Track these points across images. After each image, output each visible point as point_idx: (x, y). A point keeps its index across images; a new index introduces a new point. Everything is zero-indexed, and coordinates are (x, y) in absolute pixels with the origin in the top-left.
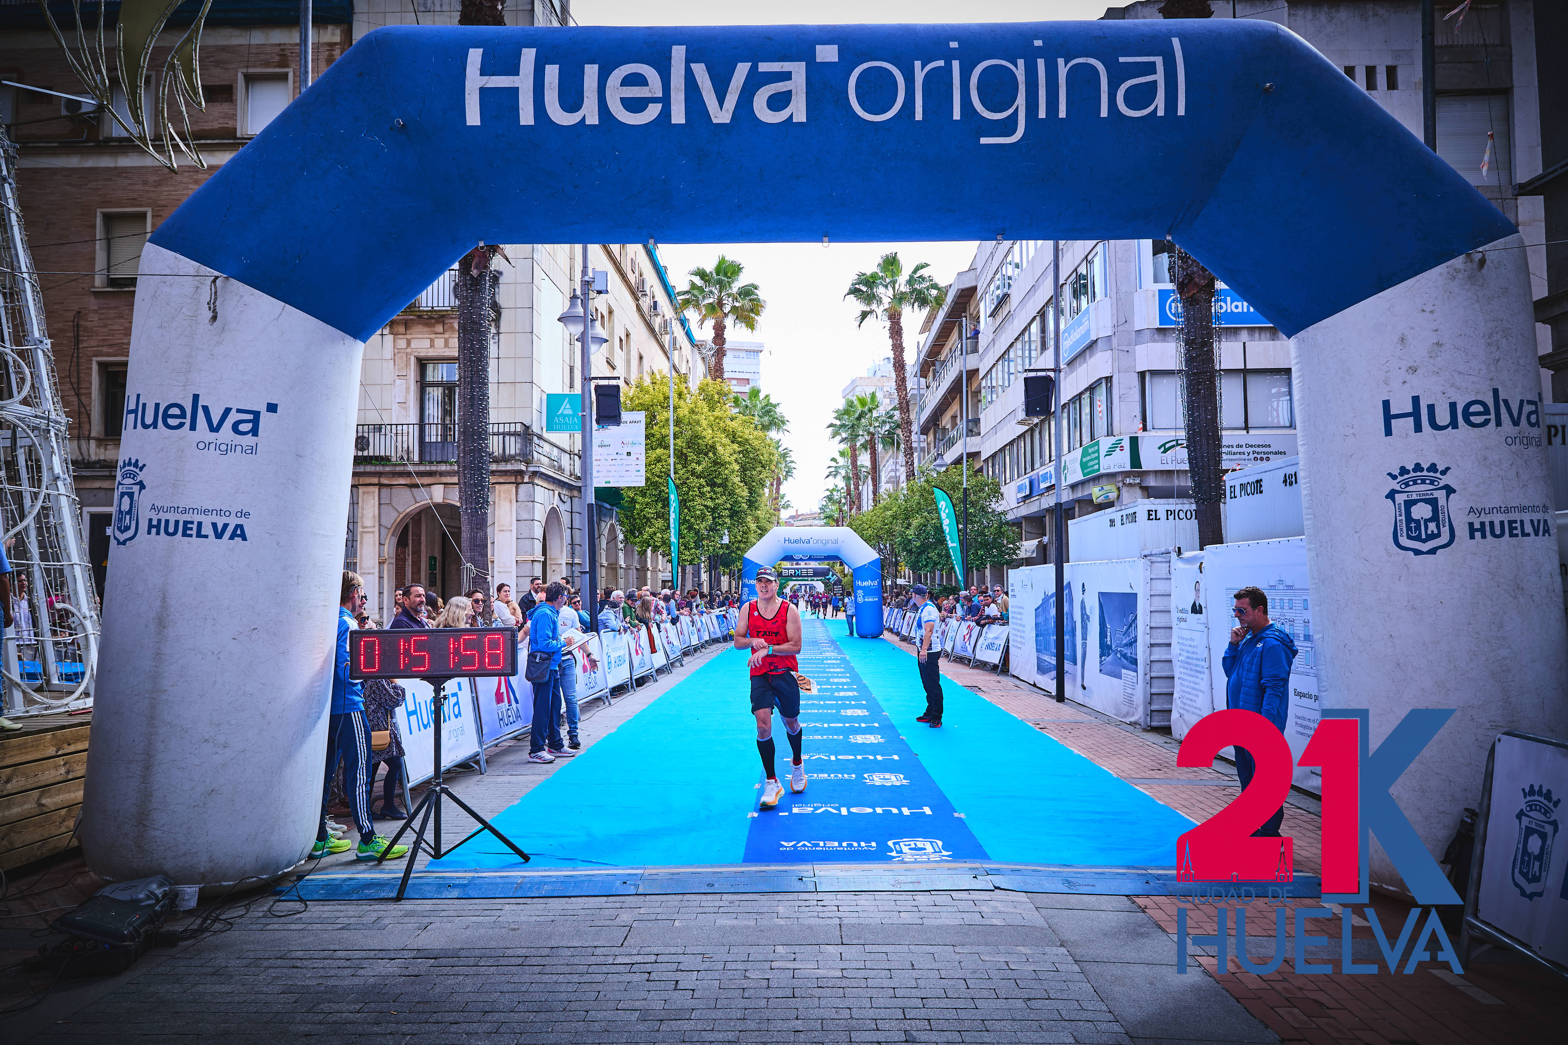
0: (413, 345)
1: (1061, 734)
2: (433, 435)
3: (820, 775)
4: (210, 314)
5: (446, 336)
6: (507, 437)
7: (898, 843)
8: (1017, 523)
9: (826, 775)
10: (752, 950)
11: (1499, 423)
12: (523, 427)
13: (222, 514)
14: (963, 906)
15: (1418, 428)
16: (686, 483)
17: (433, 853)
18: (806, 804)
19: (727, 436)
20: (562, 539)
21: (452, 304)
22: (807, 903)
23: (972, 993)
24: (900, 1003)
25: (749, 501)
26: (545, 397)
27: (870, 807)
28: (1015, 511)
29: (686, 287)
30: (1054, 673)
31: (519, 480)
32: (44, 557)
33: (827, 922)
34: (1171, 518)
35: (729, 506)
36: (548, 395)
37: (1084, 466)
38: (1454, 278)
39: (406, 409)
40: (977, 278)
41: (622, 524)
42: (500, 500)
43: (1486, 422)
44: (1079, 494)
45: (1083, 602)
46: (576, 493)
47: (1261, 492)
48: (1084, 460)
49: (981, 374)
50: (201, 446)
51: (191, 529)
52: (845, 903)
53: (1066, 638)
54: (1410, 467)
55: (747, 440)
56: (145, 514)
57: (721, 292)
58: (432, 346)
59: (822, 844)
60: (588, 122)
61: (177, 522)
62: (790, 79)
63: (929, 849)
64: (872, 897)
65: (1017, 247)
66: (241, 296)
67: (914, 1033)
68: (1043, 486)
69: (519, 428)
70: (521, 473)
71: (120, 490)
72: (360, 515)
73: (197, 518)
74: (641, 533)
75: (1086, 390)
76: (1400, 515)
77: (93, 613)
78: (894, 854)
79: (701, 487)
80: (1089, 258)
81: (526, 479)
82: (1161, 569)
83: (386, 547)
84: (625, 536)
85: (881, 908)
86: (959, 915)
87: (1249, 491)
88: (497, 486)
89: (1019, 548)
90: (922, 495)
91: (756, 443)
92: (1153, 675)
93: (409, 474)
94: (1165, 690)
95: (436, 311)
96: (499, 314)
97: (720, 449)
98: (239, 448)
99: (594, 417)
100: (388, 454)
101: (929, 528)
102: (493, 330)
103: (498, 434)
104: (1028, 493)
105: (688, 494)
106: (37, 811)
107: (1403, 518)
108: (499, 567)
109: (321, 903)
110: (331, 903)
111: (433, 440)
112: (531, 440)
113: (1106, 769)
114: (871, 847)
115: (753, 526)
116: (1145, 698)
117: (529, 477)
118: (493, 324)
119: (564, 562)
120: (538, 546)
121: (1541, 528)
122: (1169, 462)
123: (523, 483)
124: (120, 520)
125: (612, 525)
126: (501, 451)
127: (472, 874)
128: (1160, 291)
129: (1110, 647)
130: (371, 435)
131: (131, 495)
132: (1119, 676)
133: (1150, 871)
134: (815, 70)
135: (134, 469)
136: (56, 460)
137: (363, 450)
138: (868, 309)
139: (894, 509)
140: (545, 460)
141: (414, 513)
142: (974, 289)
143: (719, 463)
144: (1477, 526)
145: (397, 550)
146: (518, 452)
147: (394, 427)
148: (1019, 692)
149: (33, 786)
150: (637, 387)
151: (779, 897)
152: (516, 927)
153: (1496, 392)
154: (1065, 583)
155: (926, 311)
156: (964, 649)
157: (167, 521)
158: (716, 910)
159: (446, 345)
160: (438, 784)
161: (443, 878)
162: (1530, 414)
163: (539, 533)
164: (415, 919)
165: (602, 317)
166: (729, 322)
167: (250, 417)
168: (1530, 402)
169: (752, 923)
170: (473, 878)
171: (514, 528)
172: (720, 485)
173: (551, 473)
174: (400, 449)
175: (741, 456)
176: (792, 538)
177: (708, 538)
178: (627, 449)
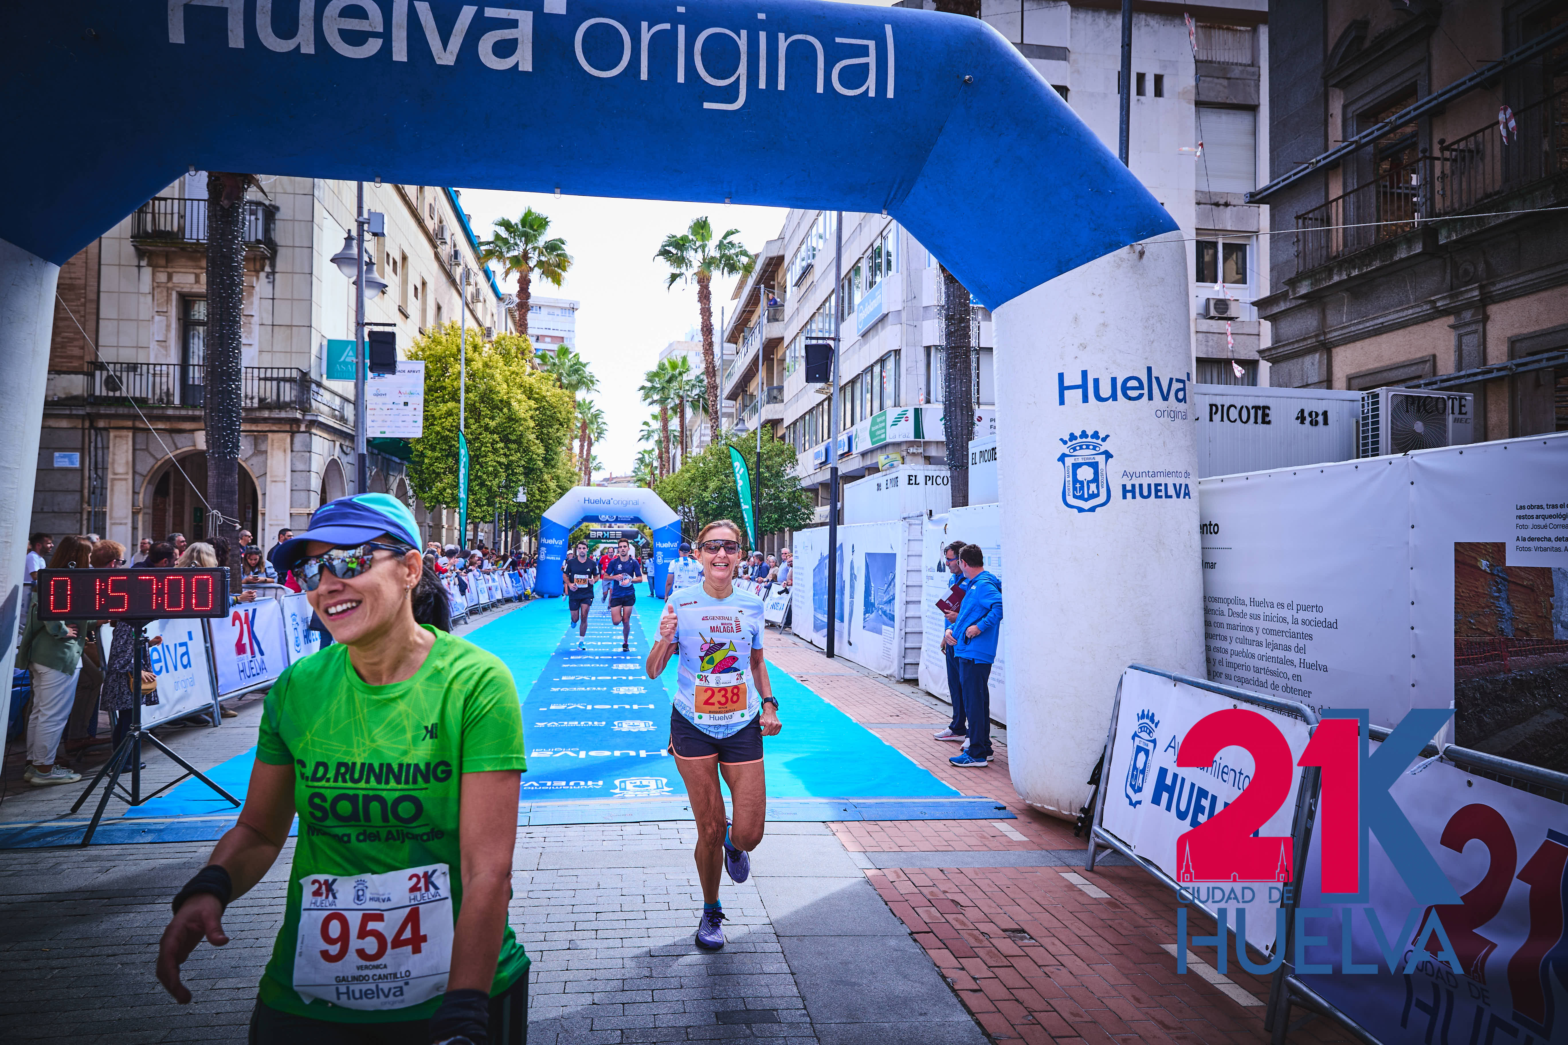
0: (175, 279)
1: (819, 685)
2: (197, 377)
3: (571, 723)
6: (282, 384)
7: (624, 782)
8: (813, 489)
9: (576, 723)
11: (1150, 398)
12: (299, 373)
14: (664, 834)
15: (1085, 399)
16: (478, 438)
17: (130, 799)
18: (547, 749)
19: (524, 392)
23: (646, 907)
24: (574, 917)
25: (545, 458)
26: (325, 343)
27: (609, 750)
28: (812, 477)
29: (491, 238)
30: (825, 631)
31: (295, 428)
33: (530, 852)
34: (929, 483)
35: (523, 463)
36: (329, 341)
37: (872, 435)
38: (1119, 266)
39: (166, 348)
40: (786, 247)
41: (411, 479)
42: (272, 449)
43: (1141, 396)
44: (868, 462)
45: (852, 562)
47: (995, 459)
48: (873, 429)
49: (786, 342)
52: (554, 835)
53: (836, 596)
54: (1078, 434)
55: (544, 397)
57: (526, 243)
58: (197, 281)
59: (549, 783)
60: (302, 51)
62: (517, 27)
63: (653, 786)
64: (582, 829)
65: (821, 218)
67: (578, 942)
69: (295, 374)
70: (297, 421)
72: (110, 460)
74: (431, 489)
75: (876, 363)
76: (1069, 477)
78: (617, 791)
79: (494, 443)
80: (884, 234)
81: (303, 428)
82: (916, 531)
83: (141, 496)
84: (414, 491)
85: (586, 838)
86: (660, 842)
87: (986, 458)
88: (270, 435)
89: (812, 513)
90: (720, 459)
91: (553, 401)
92: (908, 630)
93: (169, 418)
94: (917, 645)
95: (203, 244)
96: (274, 253)
97: (514, 404)
99: (368, 364)
100: (144, 395)
101: (726, 490)
102: (268, 269)
103: (272, 379)
104: (823, 460)
105: (480, 449)
107: (1071, 479)
108: (270, 520)
110: (5, 851)
111: (197, 382)
112: (309, 388)
113: (848, 715)
114: (597, 785)
115: (553, 485)
116: (900, 652)
117: (306, 427)
118: (267, 262)
120: (316, 498)
121: (1183, 492)
123: (299, 432)
125: (402, 480)
126: (274, 397)
129: (873, 605)
130: (125, 374)
132: (879, 632)
134: (542, 21)
137: (114, 390)
138: (677, 271)
139: (693, 471)
140: (325, 409)
141: (174, 460)
142: (781, 258)
143: (513, 419)
144: (1129, 488)
145: (154, 500)
146: (293, 399)
147: (151, 367)
148: (795, 649)
150: (429, 337)
153: (1149, 369)
154: (838, 546)
155: (736, 277)
161: (139, 824)
162: (1178, 390)
163: (316, 485)
164: (98, 863)
165: (395, 263)
166: (535, 275)
168: (1178, 380)
170: (173, 823)
171: (288, 479)
172: (514, 442)
173: (331, 422)
174: (158, 391)
175: (537, 412)
176: (592, 499)
177: (501, 495)
178: (404, 399)
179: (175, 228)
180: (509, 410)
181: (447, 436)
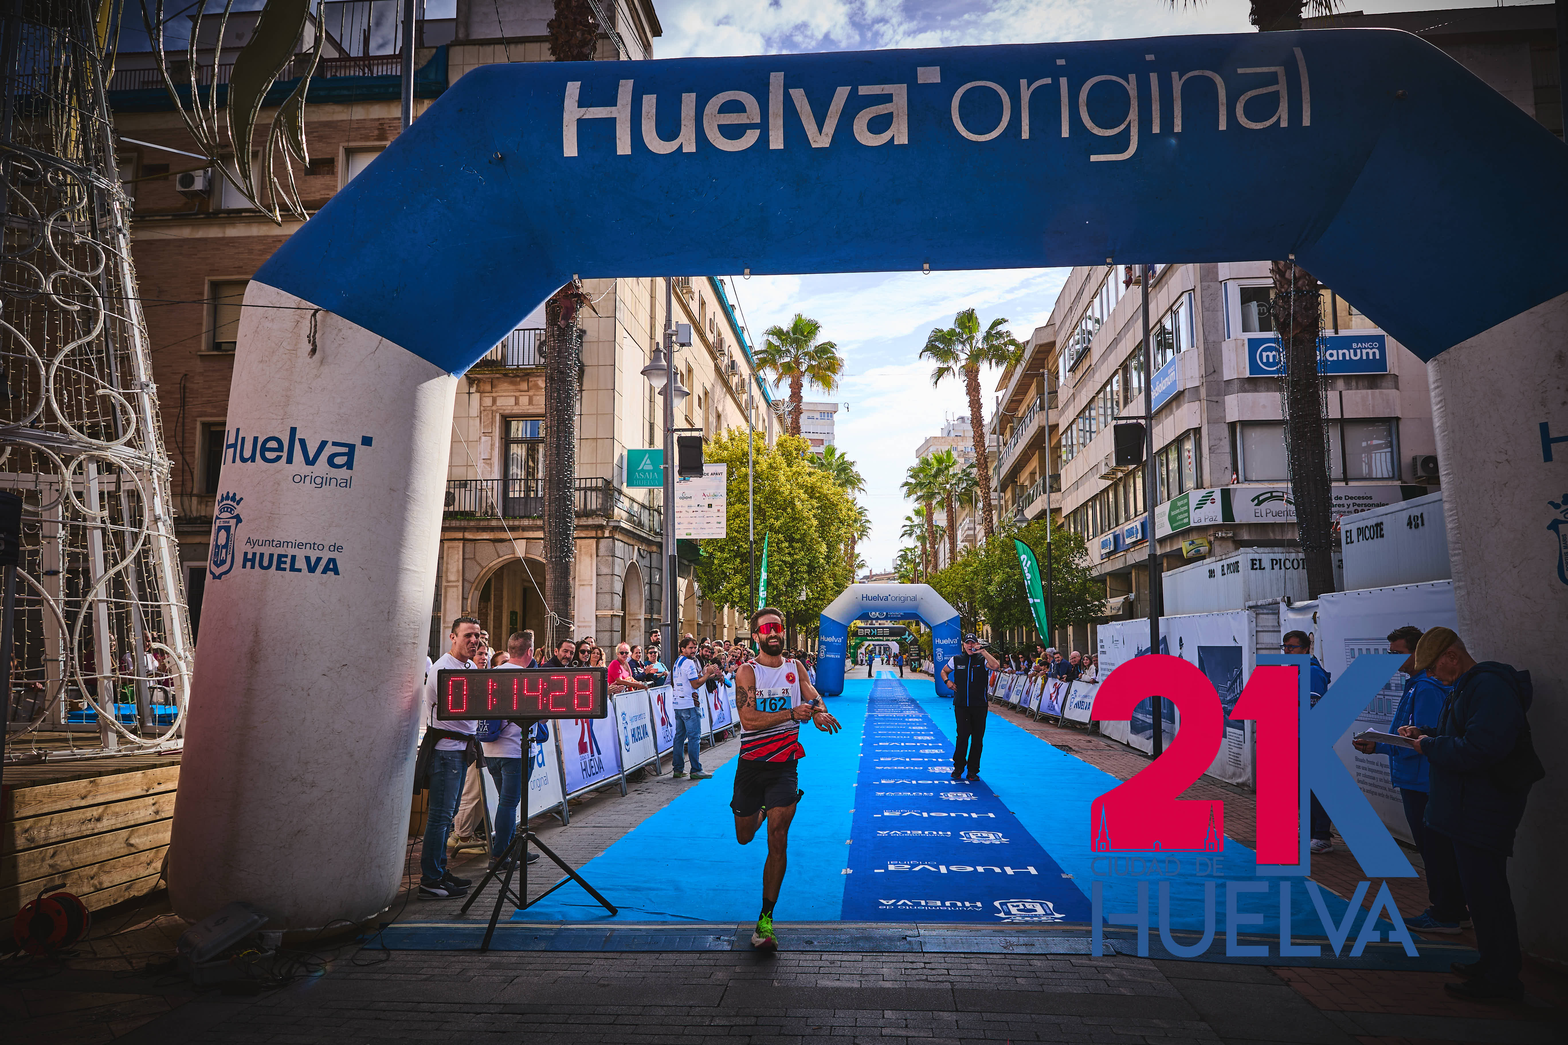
0: (498, 403)
2: (516, 492)
4: (310, 347)
5: (531, 393)
6: (589, 493)
7: (1005, 904)
8: (1101, 579)
10: (860, 1014)
12: (604, 482)
13: (316, 547)
14: (1085, 973)
17: (518, 903)
18: (902, 861)
19: (805, 492)
20: (641, 595)
21: (537, 362)
22: (914, 965)
25: (827, 556)
26: (625, 453)
27: (970, 866)
28: (1098, 567)
29: (763, 347)
30: (1150, 732)
31: (600, 535)
32: (142, 598)
33: (938, 987)
34: (1277, 567)
35: (807, 562)
36: (629, 451)
37: (1172, 520)
39: (491, 465)
40: (1056, 333)
41: (699, 580)
42: (580, 555)
44: (1168, 550)
46: (654, 549)
47: (1382, 536)
48: (1173, 513)
49: (1061, 429)
50: (297, 479)
51: (285, 562)
52: (955, 966)
55: (826, 496)
56: (241, 547)
57: (797, 350)
58: (517, 403)
59: (923, 903)
60: (684, 151)
61: (271, 556)
62: (891, 101)
63: (1040, 911)
64: (982, 961)
65: (1097, 301)
66: (340, 330)
68: (1128, 541)
69: (600, 483)
70: (601, 527)
71: (218, 524)
72: (444, 569)
73: (291, 552)
74: (719, 589)
75: (1174, 441)
77: (187, 654)
78: (1002, 915)
79: (779, 542)
80: (1174, 308)
81: (607, 534)
82: (1267, 620)
83: (469, 600)
84: (703, 592)
85: (995, 973)
86: (1082, 983)
87: (1367, 536)
88: (578, 541)
89: (1104, 606)
90: (1003, 551)
91: (835, 499)
93: (492, 529)
95: (522, 369)
96: (582, 372)
97: (798, 504)
98: (334, 481)
99: (676, 469)
100: (473, 509)
101: (1011, 583)
102: (576, 388)
103: (580, 489)
104: (1112, 548)
106: (125, 851)
109: (405, 952)
110: (414, 953)
111: (517, 495)
112: (612, 496)
114: (976, 907)
115: (830, 583)
117: (610, 532)
118: (576, 381)
119: (642, 617)
120: (618, 600)
122: (1264, 514)
123: (603, 538)
124: (216, 554)
125: (690, 581)
126: (582, 506)
127: (558, 926)
128: (1249, 339)
130: (457, 490)
131: (227, 529)
134: (917, 93)
135: (232, 503)
136: (157, 500)
137: (452, 505)
138: (945, 366)
139: (975, 565)
141: (497, 567)
142: (1052, 345)
143: (796, 519)
145: (480, 603)
146: (599, 506)
147: (479, 483)
148: (1112, 752)
149: (123, 826)
150: (716, 443)
151: (884, 959)
152: (606, 983)
154: (1160, 638)
155: (1003, 368)
156: (1051, 707)
157: (262, 555)
158: (817, 969)
159: (531, 402)
160: (525, 831)
161: (529, 929)
163: (618, 587)
164: (501, 972)
165: (682, 375)
166: (805, 381)
167: (345, 450)
169: (856, 985)
170: (560, 929)
171: (594, 583)
172: (798, 541)
173: (632, 529)
174: (484, 505)
175: (819, 511)
176: (870, 595)
177: (786, 594)
178: (708, 501)
179: (499, 357)
180: (793, 509)
181: (735, 537)
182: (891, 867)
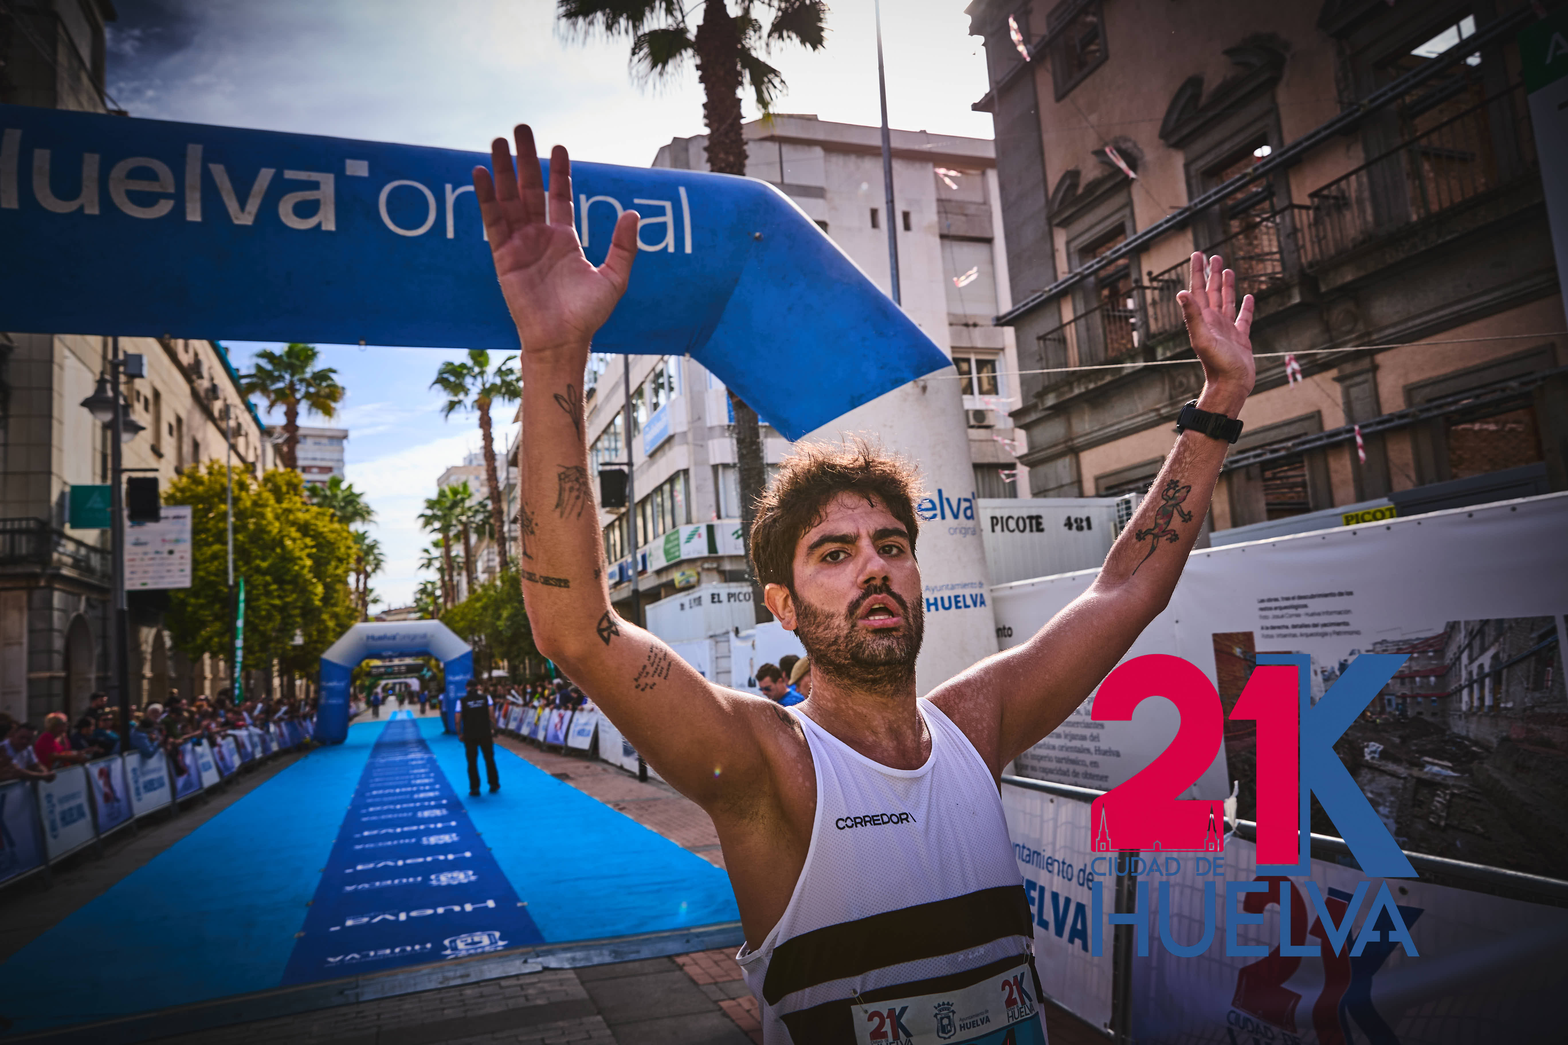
3: (383, 883)
6: (17, 536)
7: (455, 941)
9: (389, 882)
11: (943, 517)
12: (37, 523)
14: (509, 992)
19: (298, 530)
20: (91, 651)
22: (346, 1017)
25: (324, 598)
26: (67, 490)
27: (431, 908)
29: (252, 370)
31: (32, 584)
33: (365, 1033)
34: (732, 600)
35: (299, 604)
36: (73, 487)
37: (667, 552)
38: (905, 400)
42: (6, 608)
43: (934, 516)
44: (664, 579)
48: (669, 546)
52: (387, 1010)
55: (321, 533)
57: (292, 376)
59: (372, 953)
60: (86, 212)
62: (318, 188)
63: (486, 942)
64: (416, 1000)
68: (633, 572)
69: (32, 524)
70: (34, 576)
74: (194, 638)
75: (666, 481)
78: (448, 952)
79: (267, 585)
81: (41, 584)
82: (723, 648)
84: (175, 643)
85: (425, 1009)
86: (504, 1002)
91: (332, 537)
97: (288, 543)
99: (126, 513)
103: (5, 532)
104: (618, 579)
112: (49, 538)
113: (672, 841)
114: (425, 948)
115: (331, 624)
117: (45, 582)
120: (58, 660)
121: (979, 601)
123: (38, 587)
125: (159, 632)
133: (693, 931)
134: (344, 184)
138: (455, 399)
140: (67, 561)
143: (287, 559)
146: (30, 551)
148: (604, 776)
151: (315, 1015)
153: (940, 491)
156: (556, 737)
162: (966, 509)
163: (59, 645)
165: (146, 400)
166: (303, 408)
168: (966, 500)
171: (24, 640)
172: (289, 582)
173: (78, 576)
175: (314, 550)
176: (372, 635)
177: (277, 640)
178: (168, 547)
180: (282, 549)
182: (349, 923)
